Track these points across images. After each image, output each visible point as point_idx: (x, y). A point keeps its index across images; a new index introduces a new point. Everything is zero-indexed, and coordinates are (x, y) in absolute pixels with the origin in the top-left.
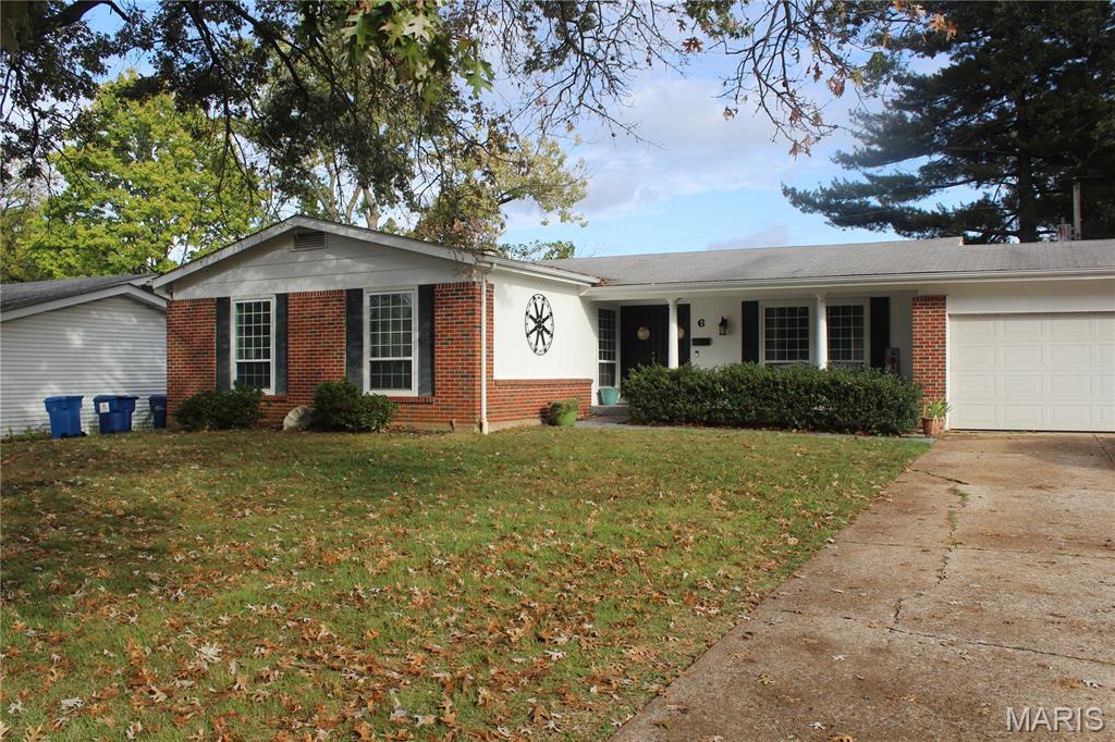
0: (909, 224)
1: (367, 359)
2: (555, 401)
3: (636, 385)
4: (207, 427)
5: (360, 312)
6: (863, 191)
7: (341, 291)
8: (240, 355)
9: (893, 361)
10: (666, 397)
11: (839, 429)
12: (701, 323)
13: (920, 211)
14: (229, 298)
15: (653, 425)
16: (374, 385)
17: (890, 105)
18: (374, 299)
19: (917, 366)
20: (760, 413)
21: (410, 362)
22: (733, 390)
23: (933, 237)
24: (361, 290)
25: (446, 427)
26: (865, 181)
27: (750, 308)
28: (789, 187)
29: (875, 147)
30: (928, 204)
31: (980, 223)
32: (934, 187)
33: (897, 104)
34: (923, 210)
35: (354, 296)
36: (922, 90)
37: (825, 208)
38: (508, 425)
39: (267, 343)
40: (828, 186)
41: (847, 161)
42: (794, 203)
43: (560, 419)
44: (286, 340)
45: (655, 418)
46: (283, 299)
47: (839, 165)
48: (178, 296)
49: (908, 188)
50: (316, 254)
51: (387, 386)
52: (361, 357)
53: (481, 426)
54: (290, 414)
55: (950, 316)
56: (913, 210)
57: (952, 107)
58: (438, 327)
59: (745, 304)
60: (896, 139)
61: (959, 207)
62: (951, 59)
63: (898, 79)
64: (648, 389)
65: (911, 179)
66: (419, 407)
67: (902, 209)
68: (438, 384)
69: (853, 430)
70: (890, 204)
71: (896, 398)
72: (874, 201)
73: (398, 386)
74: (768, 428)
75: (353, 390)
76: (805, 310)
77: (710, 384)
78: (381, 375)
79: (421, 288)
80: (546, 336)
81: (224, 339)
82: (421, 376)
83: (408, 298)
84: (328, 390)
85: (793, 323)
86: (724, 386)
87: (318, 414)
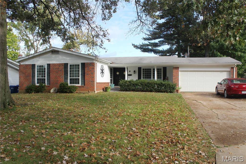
0: (156, 52)
1: (69, 78)
2: (106, 87)
3: (122, 84)
4: (33, 92)
5: (67, 68)
6: (148, 45)
7: (63, 63)
8: (38, 77)
9: (167, 79)
10: (128, 86)
11: (162, 92)
12: (130, 71)
13: (159, 50)
14: (35, 64)
16: (70, 83)
17: (153, 29)
18: (71, 66)
19: (174, 80)
20: (147, 89)
21: (79, 78)
22: (142, 85)
24: (68, 63)
25: (88, 92)
26: (148, 43)
27: (140, 69)
28: (133, 44)
29: (150, 37)
30: (160, 48)
31: (170, 52)
32: (161, 45)
33: (155, 29)
34: (160, 49)
35: (66, 65)
36: (160, 26)
37: (140, 48)
38: (99, 91)
39: (45, 74)
40: (141, 44)
41: (145, 39)
42: (134, 47)
43: (107, 90)
44: (50, 74)
45: (126, 90)
46: (49, 65)
47: (143, 40)
48: (22, 64)
49: (156, 45)
50: (57, 55)
51: (74, 84)
52: (67, 78)
53: (95, 92)
54: (52, 89)
55: (180, 71)
56: (158, 49)
57: (165, 30)
58: (86, 72)
59: (138, 68)
60: (154, 36)
61: (166, 49)
62: (165, 20)
63: (157, 24)
64: (125, 84)
65: (157, 43)
66: (81, 88)
67: (155, 49)
68: (86, 83)
69: (164, 92)
70: (153, 48)
71: (172, 86)
72: (150, 47)
73: (76, 83)
74: (148, 92)
75: (67, 84)
76: (150, 69)
77: (137, 83)
78: (72, 81)
79: (82, 63)
80: (103, 73)
81: (34, 73)
82: (82, 82)
83: (79, 65)
84: (63, 84)
85: (148, 72)
86: (140, 84)
87: (60, 89)
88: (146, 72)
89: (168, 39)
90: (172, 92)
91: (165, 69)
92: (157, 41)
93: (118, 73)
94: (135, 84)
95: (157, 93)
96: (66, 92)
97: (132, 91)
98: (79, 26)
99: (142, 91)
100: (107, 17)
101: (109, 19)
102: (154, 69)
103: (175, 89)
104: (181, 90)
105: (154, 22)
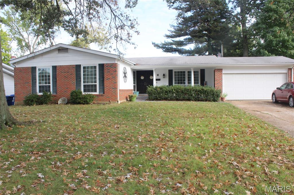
0: (181, 52)
1: (82, 84)
2: (131, 95)
3: (151, 91)
4: (35, 104)
5: (80, 71)
6: (171, 44)
7: (74, 65)
8: (40, 83)
9: (206, 84)
10: (159, 93)
11: (203, 101)
12: (158, 75)
13: (185, 49)
14: (36, 67)
15: (155, 101)
16: (85, 91)
17: (178, 23)
18: (84, 68)
19: (216, 85)
20: (183, 97)
21: (96, 85)
23: (188, 56)
24: (80, 65)
25: (108, 102)
26: (172, 42)
27: (170, 72)
28: (154, 42)
29: (174, 33)
31: (199, 52)
32: (188, 44)
33: (180, 24)
34: (186, 49)
35: (78, 67)
36: (186, 20)
37: (162, 48)
38: (122, 101)
39: (49, 80)
40: (163, 43)
41: (168, 37)
42: (155, 46)
43: (133, 100)
44: (56, 79)
45: (156, 99)
46: (54, 68)
47: (165, 37)
48: (18, 66)
49: (181, 43)
50: (65, 55)
51: (89, 91)
52: (80, 83)
53: (118, 101)
54: (60, 100)
55: (223, 74)
56: (183, 49)
57: (191, 25)
58: (105, 75)
60: (179, 32)
62: (192, 14)
63: (183, 18)
64: (155, 92)
65: (182, 42)
66: (100, 97)
67: (181, 48)
68: (105, 91)
69: (206, 101)
70: (178, 47)
71: (217, 93)
72: (174, 47)
73: (92, 91)
74: (185, 101)
75: (81, 93)
76: (184, 72)
77: (171, 90)
78: (87, 88)
79: (99, 65)
80: (126, 78)
81: (34, 79)
82: (100, 89)
83: (95, 67)
84: (75, 93)
85: (181, 75)
86: (175, 90)
87: (72, 100)
88: (178, 75)
89: (196, 36)
90: (216, 101)
91: (203, 71)
92: (182, 39)
93: (142, 78)
94: (168, 90)
95: (196, 102)
96: (79, 103)
97: (164, 100)
98: (92, 16)
99: (177, 100)
100: (131, 3)
101: (135, 6)
102: (189, 73)
103: (220, 96)
104: (226, 98)
105: (179, 15)
